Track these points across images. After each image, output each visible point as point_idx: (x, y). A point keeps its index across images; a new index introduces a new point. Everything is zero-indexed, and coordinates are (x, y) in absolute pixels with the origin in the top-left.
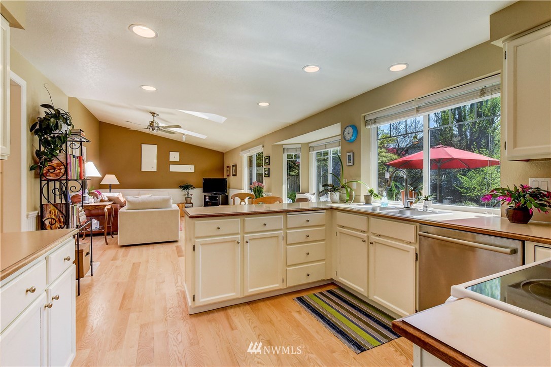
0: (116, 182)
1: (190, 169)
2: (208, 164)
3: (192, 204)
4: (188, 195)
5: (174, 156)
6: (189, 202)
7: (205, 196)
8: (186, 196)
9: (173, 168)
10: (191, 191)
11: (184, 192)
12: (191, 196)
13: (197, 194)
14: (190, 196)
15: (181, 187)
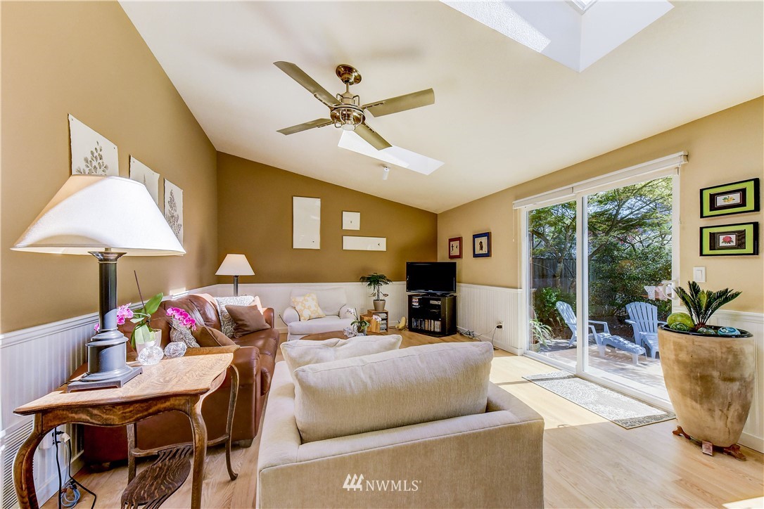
0: (249, 272)
1: (377, 244)
2: (409, 234)
3: (387, 313)
4: (378, 295)
5: (351, 220)
6: (380, 310)
7: (410, 298)
8: (375, 298)
9: (350, 243)
10: (384, 288)
11: (371, 289)
12: (385, 298)
13: (395, 295)
14: (381, 297)
15: (363, 279)
